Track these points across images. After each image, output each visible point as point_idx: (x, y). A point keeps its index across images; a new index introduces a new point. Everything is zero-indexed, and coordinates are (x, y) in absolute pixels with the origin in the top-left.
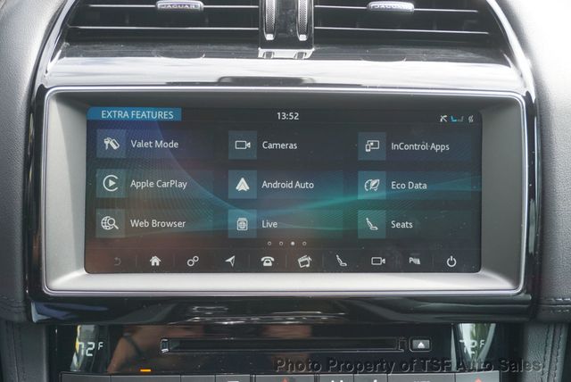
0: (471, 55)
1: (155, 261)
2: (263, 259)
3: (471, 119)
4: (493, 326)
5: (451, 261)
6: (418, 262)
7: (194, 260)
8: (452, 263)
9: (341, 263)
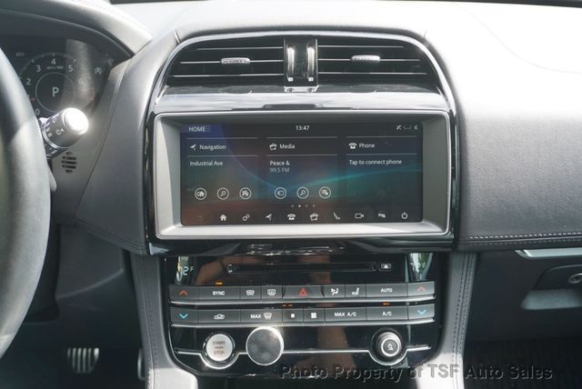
0: (416, 88)
1: (223, 218)
3: (416, 128)
4: (431, 254)
5: (405, 215)
6: (384, 216)
7: (247, 217)
9: (337, 218)
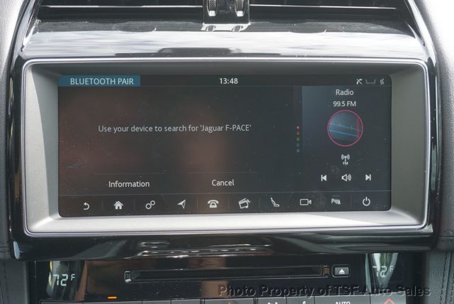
0: (382, 27)
1: (118, 205)
2: (209, 202)
3: (382, 82)
4: (395, 256)
5: (366, 201)
6: (338, 202)
7: (151, 204)
8: (366, 202)
9: (275, 205)
